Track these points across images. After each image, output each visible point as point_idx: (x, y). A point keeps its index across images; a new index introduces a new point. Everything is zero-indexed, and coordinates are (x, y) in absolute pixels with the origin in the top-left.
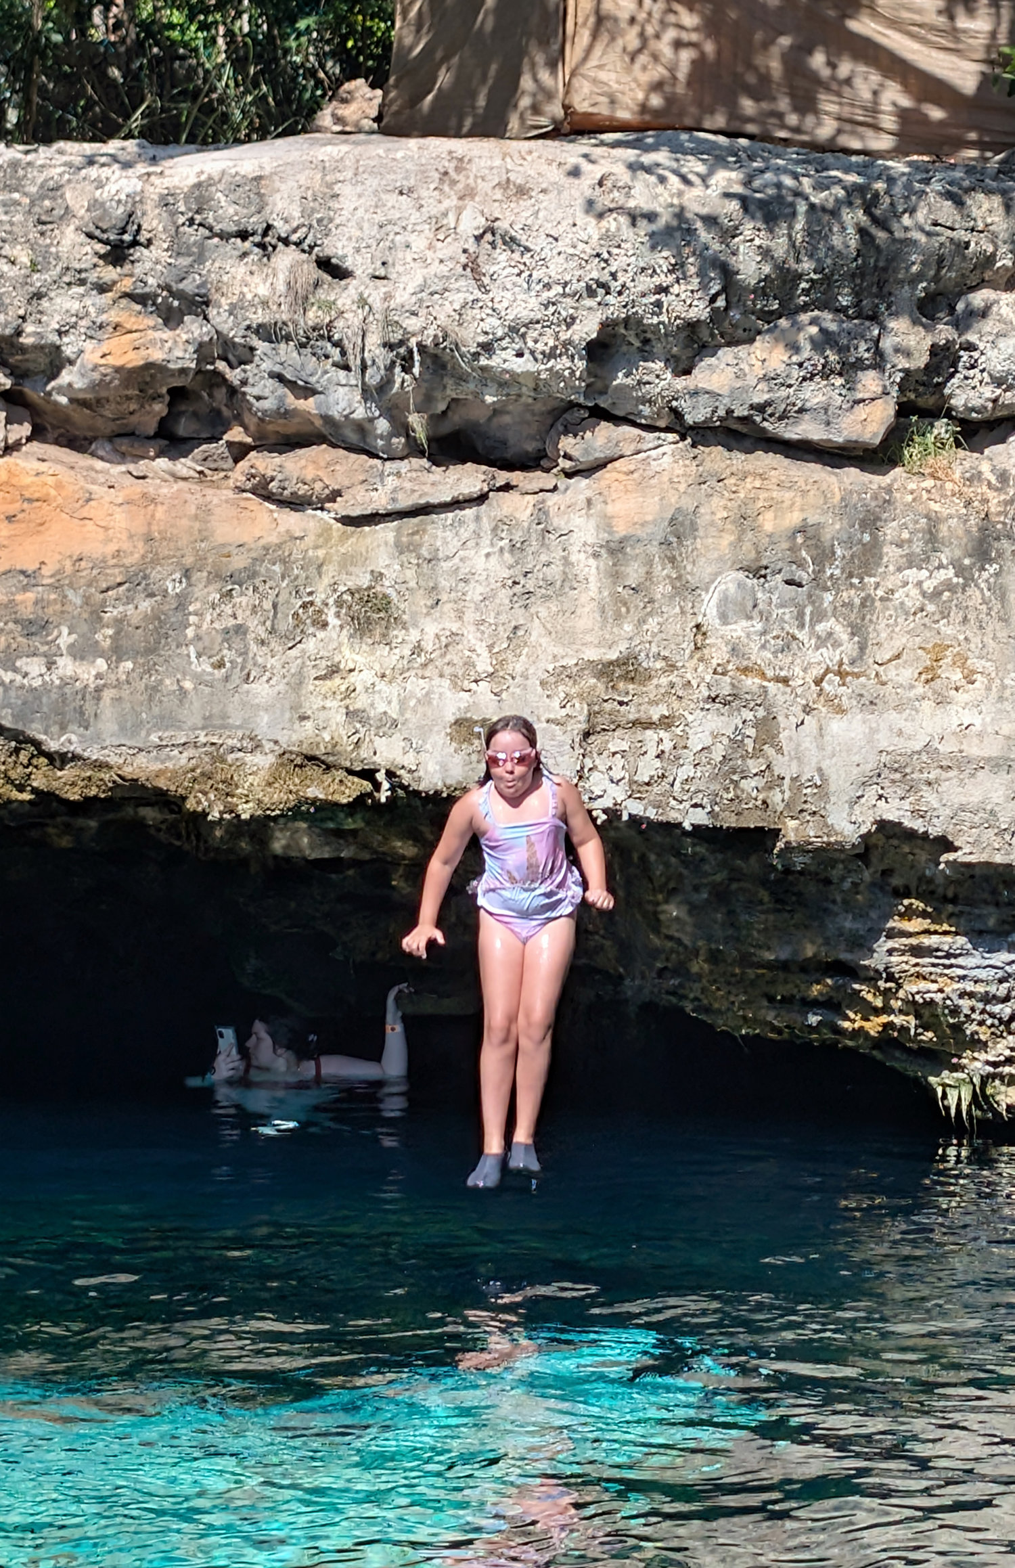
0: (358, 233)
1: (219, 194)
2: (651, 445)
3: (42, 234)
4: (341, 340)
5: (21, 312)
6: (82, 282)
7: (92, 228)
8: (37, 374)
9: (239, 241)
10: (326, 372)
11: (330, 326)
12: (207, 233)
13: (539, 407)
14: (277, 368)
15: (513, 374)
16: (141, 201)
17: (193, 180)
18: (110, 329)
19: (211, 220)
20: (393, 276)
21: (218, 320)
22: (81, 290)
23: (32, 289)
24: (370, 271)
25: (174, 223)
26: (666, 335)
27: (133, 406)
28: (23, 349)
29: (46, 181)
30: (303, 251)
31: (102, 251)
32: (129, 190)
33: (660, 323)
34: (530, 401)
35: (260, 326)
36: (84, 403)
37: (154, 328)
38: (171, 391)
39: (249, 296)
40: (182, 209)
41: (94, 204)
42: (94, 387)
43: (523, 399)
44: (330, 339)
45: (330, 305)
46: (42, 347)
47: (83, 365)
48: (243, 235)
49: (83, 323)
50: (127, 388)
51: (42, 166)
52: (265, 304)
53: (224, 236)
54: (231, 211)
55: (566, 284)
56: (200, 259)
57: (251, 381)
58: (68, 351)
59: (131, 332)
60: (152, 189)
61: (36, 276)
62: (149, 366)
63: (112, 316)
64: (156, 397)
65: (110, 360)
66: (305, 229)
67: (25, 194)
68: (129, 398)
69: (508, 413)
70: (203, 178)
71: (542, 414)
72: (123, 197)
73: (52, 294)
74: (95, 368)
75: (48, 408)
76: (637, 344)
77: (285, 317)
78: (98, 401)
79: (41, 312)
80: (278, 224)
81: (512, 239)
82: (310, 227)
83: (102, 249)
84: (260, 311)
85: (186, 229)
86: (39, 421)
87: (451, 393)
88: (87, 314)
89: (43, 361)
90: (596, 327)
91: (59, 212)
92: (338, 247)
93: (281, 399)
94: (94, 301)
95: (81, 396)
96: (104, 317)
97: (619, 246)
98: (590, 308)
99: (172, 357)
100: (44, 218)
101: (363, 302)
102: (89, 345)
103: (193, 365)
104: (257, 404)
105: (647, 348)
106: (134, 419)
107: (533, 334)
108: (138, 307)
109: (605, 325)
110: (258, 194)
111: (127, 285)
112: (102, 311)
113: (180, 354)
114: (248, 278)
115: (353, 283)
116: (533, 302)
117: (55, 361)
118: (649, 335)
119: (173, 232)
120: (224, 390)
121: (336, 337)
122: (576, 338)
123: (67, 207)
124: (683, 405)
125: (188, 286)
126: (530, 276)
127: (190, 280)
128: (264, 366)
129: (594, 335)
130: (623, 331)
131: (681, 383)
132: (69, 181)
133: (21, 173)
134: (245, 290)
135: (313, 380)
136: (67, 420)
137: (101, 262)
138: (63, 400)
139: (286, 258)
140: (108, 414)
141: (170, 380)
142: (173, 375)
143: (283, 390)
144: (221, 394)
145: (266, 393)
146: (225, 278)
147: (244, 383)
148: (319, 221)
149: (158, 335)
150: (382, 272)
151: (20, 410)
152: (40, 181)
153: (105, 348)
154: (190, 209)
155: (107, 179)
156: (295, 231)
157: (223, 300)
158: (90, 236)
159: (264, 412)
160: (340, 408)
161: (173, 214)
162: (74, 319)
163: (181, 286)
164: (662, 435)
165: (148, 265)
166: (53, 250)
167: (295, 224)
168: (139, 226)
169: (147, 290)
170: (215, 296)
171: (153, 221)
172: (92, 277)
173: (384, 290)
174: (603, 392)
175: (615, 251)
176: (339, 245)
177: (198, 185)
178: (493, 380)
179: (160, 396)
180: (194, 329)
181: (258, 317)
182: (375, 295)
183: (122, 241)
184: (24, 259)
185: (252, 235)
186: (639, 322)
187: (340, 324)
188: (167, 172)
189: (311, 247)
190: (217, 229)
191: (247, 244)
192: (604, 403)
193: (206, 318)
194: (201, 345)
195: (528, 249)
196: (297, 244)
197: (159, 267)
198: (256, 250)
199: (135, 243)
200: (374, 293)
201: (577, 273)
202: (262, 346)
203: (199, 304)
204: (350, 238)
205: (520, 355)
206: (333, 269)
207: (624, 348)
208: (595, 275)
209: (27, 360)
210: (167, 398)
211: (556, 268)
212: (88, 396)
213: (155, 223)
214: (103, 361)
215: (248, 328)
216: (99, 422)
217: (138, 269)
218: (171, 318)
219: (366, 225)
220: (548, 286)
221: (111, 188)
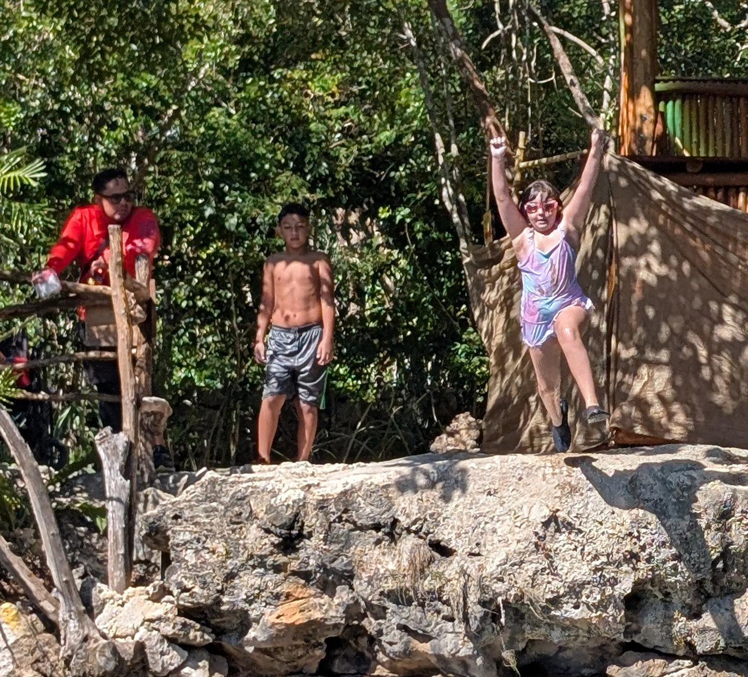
0: (459, 523)
1: (360, 499)
2: (673, 669)
3: (234, 531)
4: (448, 600)
5: (219, 587)
6: (262, 564)
7: (268, 525)
8: (232, 631)
9: (374, 532)
10: (437, 624)
11: (441, 589)
12: (352, 526)
13: (592, 644)
14: (403, 622)
15: (571, 620)
16: (304, 506)
17: (340, 489)
18: (283, 598)
19: (354, 518)
20: (484, 553)
21: (360, 588)
22: (262, 570)
23: (227, 571)
24: (468, 550)
25: (328, 520)
26: (681, 590)
27: (300, 652)
28: (221, 614)
29: (236, 493)
30: (420, 537)
31: (276, 542)
32: (295, 498)
33: (676, 581)
34: (585, 639)
35: (390, 591)
36: (265, 652)
37: (315, 596)
38: (328, 641)
39: (382, 571)
40: (334, 510)
41: (270, 509)
42: (271, 638)
43: (580, 639)
44: (440, 599)
45: (440, 576)
46: (235, 612)
47: (265, 624)
48: (377, 527)
49: (263, 594)
50: (294, 639)
51: (233, 483)
52: (394, 576)
53: (363, 528)
54: (368, 510)
55: (608, 555)
56: (347, 544)
57: (384, 632)
58: (253, 614)
59: (298, 599)
60: (311, 497)
61: (229, 561)
62: (312, 623)
63: (284, 588)
64: (318, 645)
65: (284, 620)
66: (420, 522)
67: (222, 503)
68: (297, 647)
69: (570, 648)
70: (348, 487)
71: (594, 648)
72: (291, 503)
73: (241, 574)
74: (274, 624)
75: (240, 656)
76: (661, 596)
77: (408, 585)
78: (276, 649)
79: (234, 587)
80: (402, 518)
81: (569, 524)
82: (426, 520)
83: (276, 540)
84: (390, 581)
85: (337, 525)
86: (233, 665)
87: (529, 635)
88: (267, 587)
89: (236, 621)
90: (631, 585)
91: (245, 515)
92: (445, 534)
93: (407, 643)
94: (271, 578)
95: (263, 646)
96: (279, 589)
97: (646, 527)
98: (626, 572)
99: (326, 616)
100: (234, 519)
101: (463, 572)
102: (268, 610)
103: (343, 622)
104: (388, 648)
105: (668, 599)
106: (301, 662)
107: (586, 592)
108: (303, 581)
109: (637, 584)
110: (387, 497)
111: (294, 565)
112: (277, 585)
113: (334, 614)
114: (381, 558)
115: (456, 559)
116: (585, 569)
117: (244, 622)
118: (669, 590)
119: (327, 527)
120: (366, 639)
121: (444, 598)
122: (616, 593)
123: (251, 512)
124: (696, 639)
125: (338, 565)
126: (583, 549)
127: (340, 560)
128: (393, 621)
129: (629, 591)
130: (650, 588)
131: (693, 624)
132: (252, 493)
133: (218, 488)
134: (379, 566)
135: (429, 629)
136: (254, 663)
137: (275, 550)
138: (250, 649)
139: (408, 543)
140: (282, 658)
141: (328, 633)
142: (328, 630)
143: (406, 638)
144: (364, 641)
145: (396, 639)
146: (365, 559)
147: (380, 633)
148: (432, 515)
149: (317, 600)
150: (476, 550)
151: (220, 659)
152: (231, 493)
153: (279, 611)
154: (338, 510)
155: (280, 490)
156: (414, 523)
157: (364, 575)
158: (268, 531)
159: (394, 653)
160: (449, 648)
161: (327, 514)
162: (257, 591)
163: (333, 565)
164: (681, 661)
165: (310, 551)
166: (241, 542)
167: (414, 518)
168: (303, 523)
169: (309, 568)
170: (357, 571)
171: (312, 520)
172: (270, 561)
173: (477, 563)
174: (637, 632)
175: (643, 530)
176: (446, 532)
177: (344, 493)
178: (558, 626)
179: (320, 644)
180: (343, 595)
181: (390, 585)
182: (472, 567)
183: (290, 534)
184: (221, 550)
185: (384, 527)
186: (662, 581)
187: (447, 589)
188: (322, 484)
189: (427, 534)
190: (359, 523)
191: (380, 534)
192: (637, 639)
193: (351, 587)
194: (348, 607)
195: (580, 531)
196: (416, 532)
197: (317, 552)
198: (387, 538)
199: (301, 536)
200: (471, 566)
201: (616, 547)
202: (391, 606)
203: (347, 577)
204: (453, 527)
205: (576, 607)
206: (443, 550)
207: (652, 599)
208: (628, 548)
209: (224, 622)
210: (325, 646)
211: (602, 544)
212: (268, 646)
213: (314, 520)
214: (278, 621)
215: (382, 593)
216: (277, 665)
217: (302, 554)
218: (327, 587)
219: (465, 517)
220: (596, 557)
221: (282, 497)
